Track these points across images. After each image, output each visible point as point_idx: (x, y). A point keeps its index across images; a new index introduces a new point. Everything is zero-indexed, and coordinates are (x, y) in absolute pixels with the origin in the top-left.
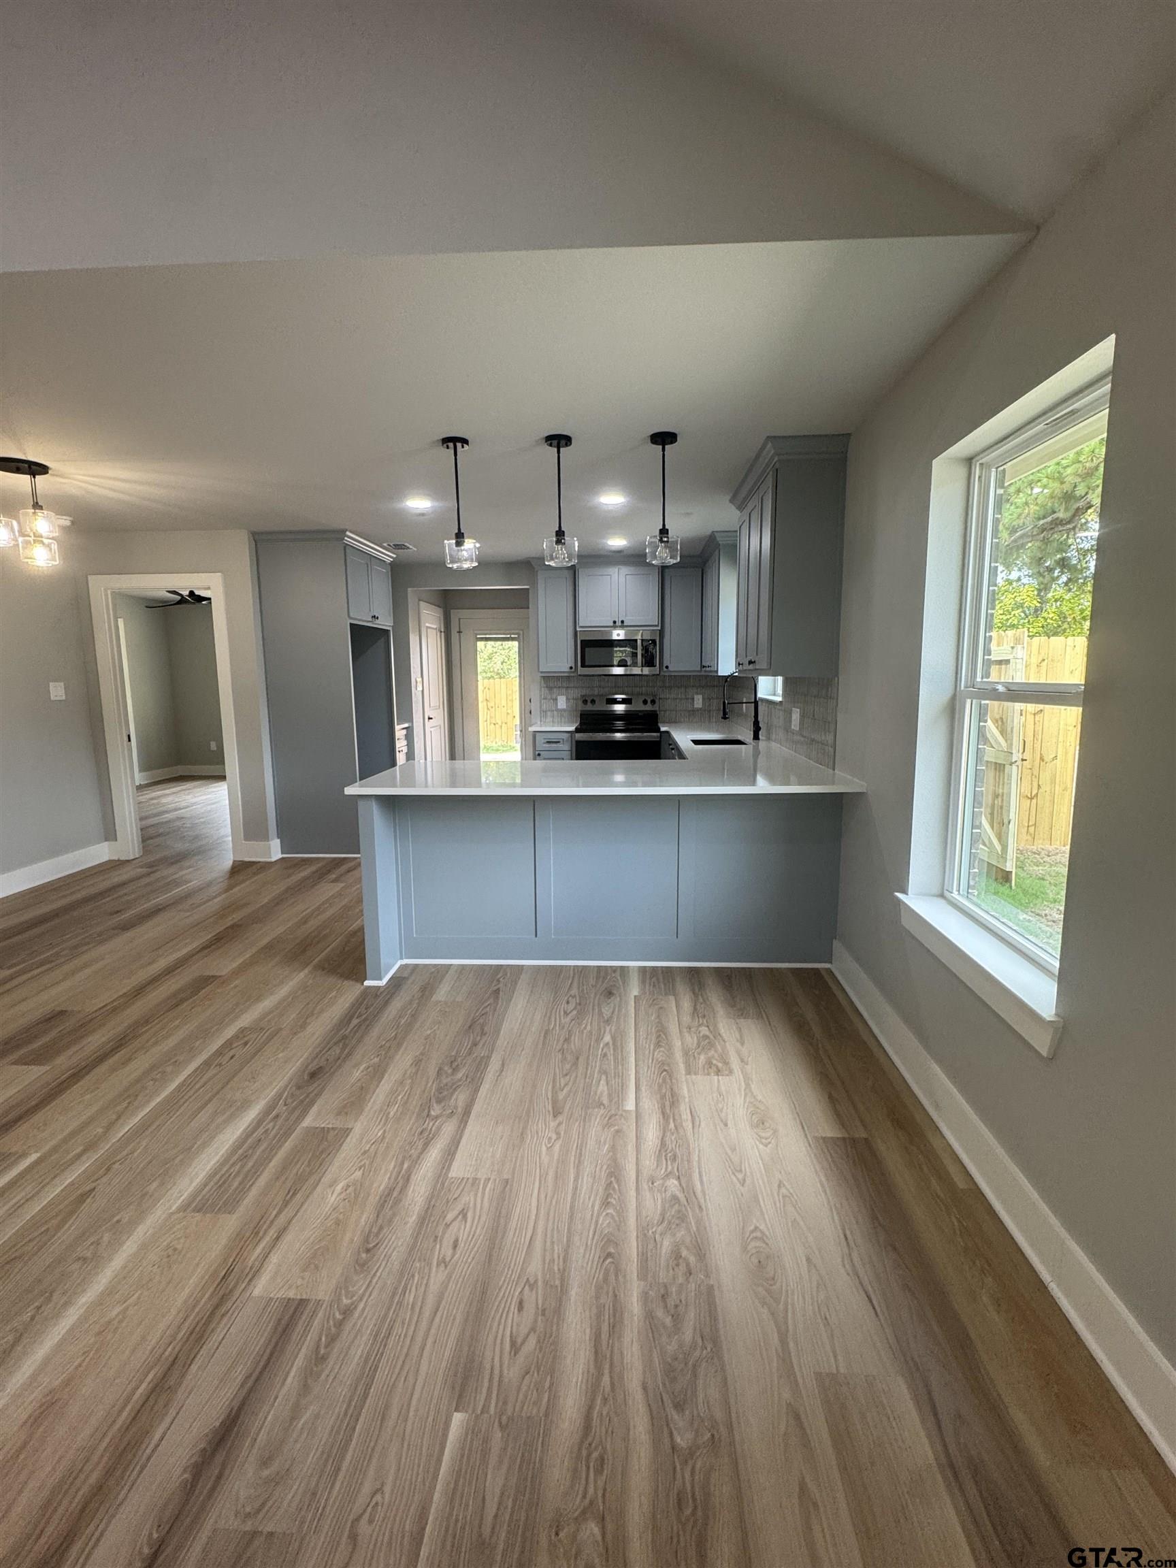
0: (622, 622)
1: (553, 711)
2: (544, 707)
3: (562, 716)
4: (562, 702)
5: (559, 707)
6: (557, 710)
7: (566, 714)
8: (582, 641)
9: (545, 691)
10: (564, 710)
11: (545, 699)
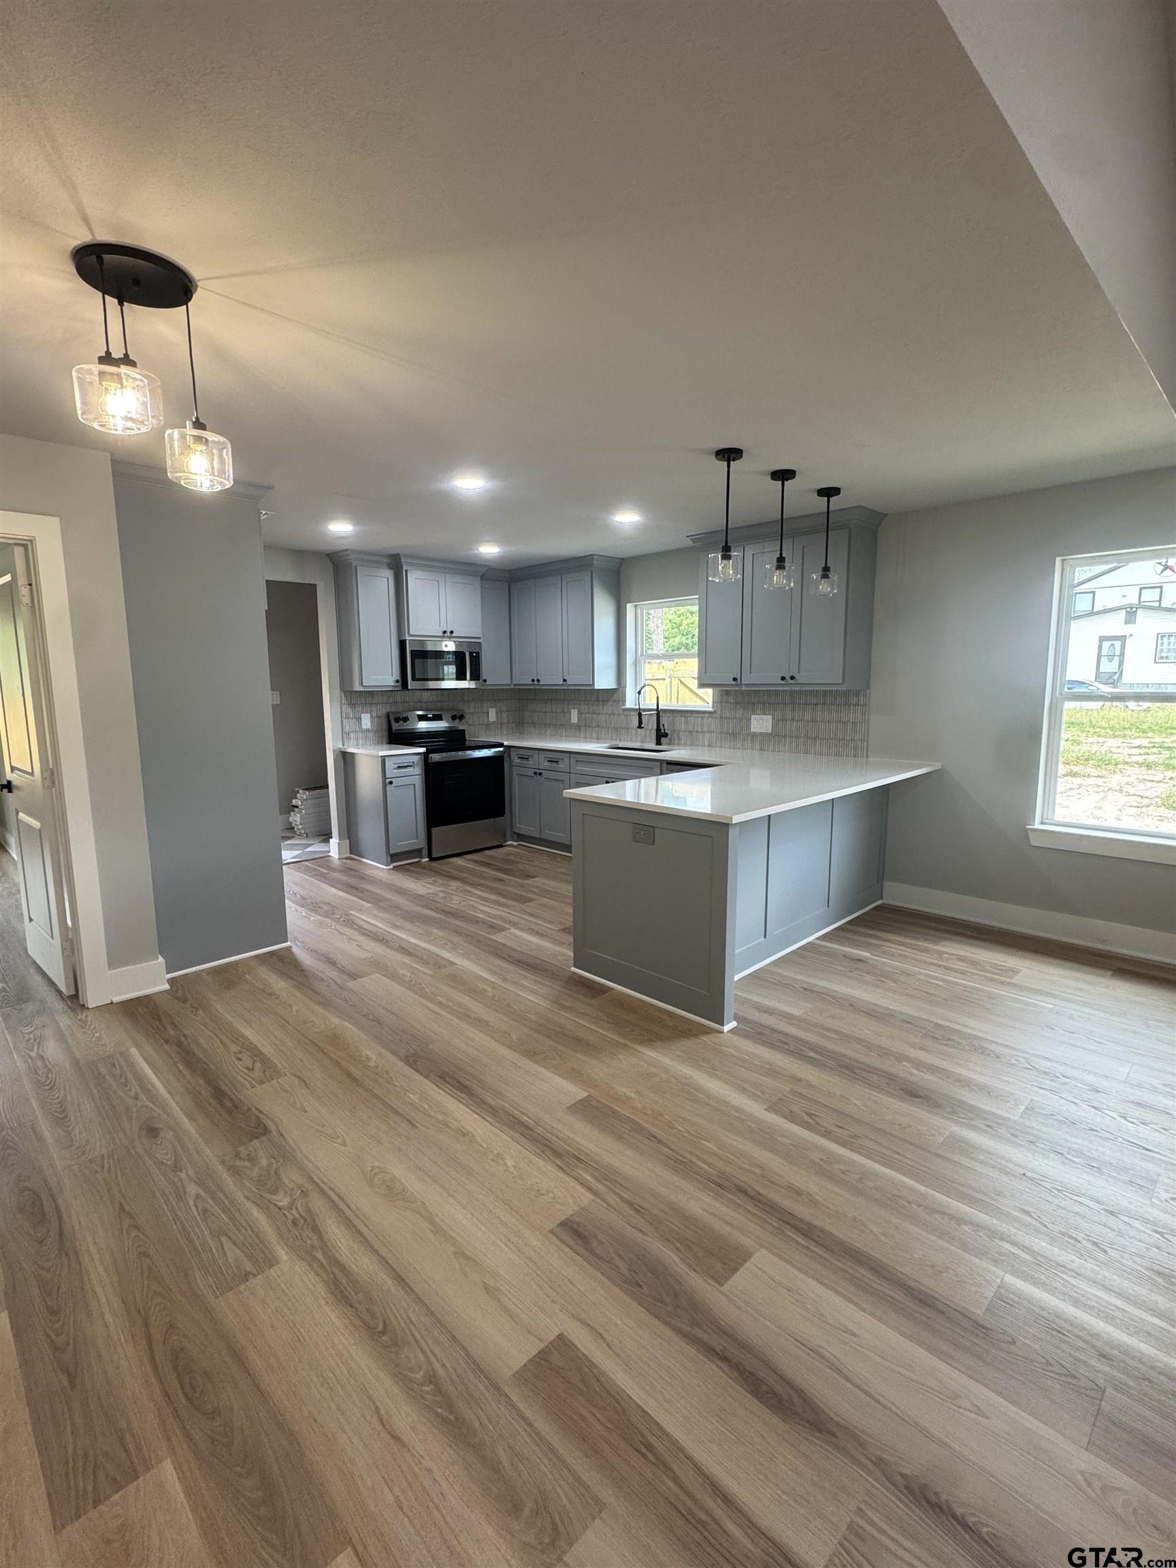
0: (452, 632)
1: (356, 732)
2: (347, 729)
3: (366, 737)
4: (366, 722)
5: (363, 727)
6: (362, 731)
7: (370, 735)
8: (412, 652)
9: (347, 709)
10: (368, 730)
11: (348, 718)
